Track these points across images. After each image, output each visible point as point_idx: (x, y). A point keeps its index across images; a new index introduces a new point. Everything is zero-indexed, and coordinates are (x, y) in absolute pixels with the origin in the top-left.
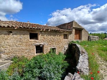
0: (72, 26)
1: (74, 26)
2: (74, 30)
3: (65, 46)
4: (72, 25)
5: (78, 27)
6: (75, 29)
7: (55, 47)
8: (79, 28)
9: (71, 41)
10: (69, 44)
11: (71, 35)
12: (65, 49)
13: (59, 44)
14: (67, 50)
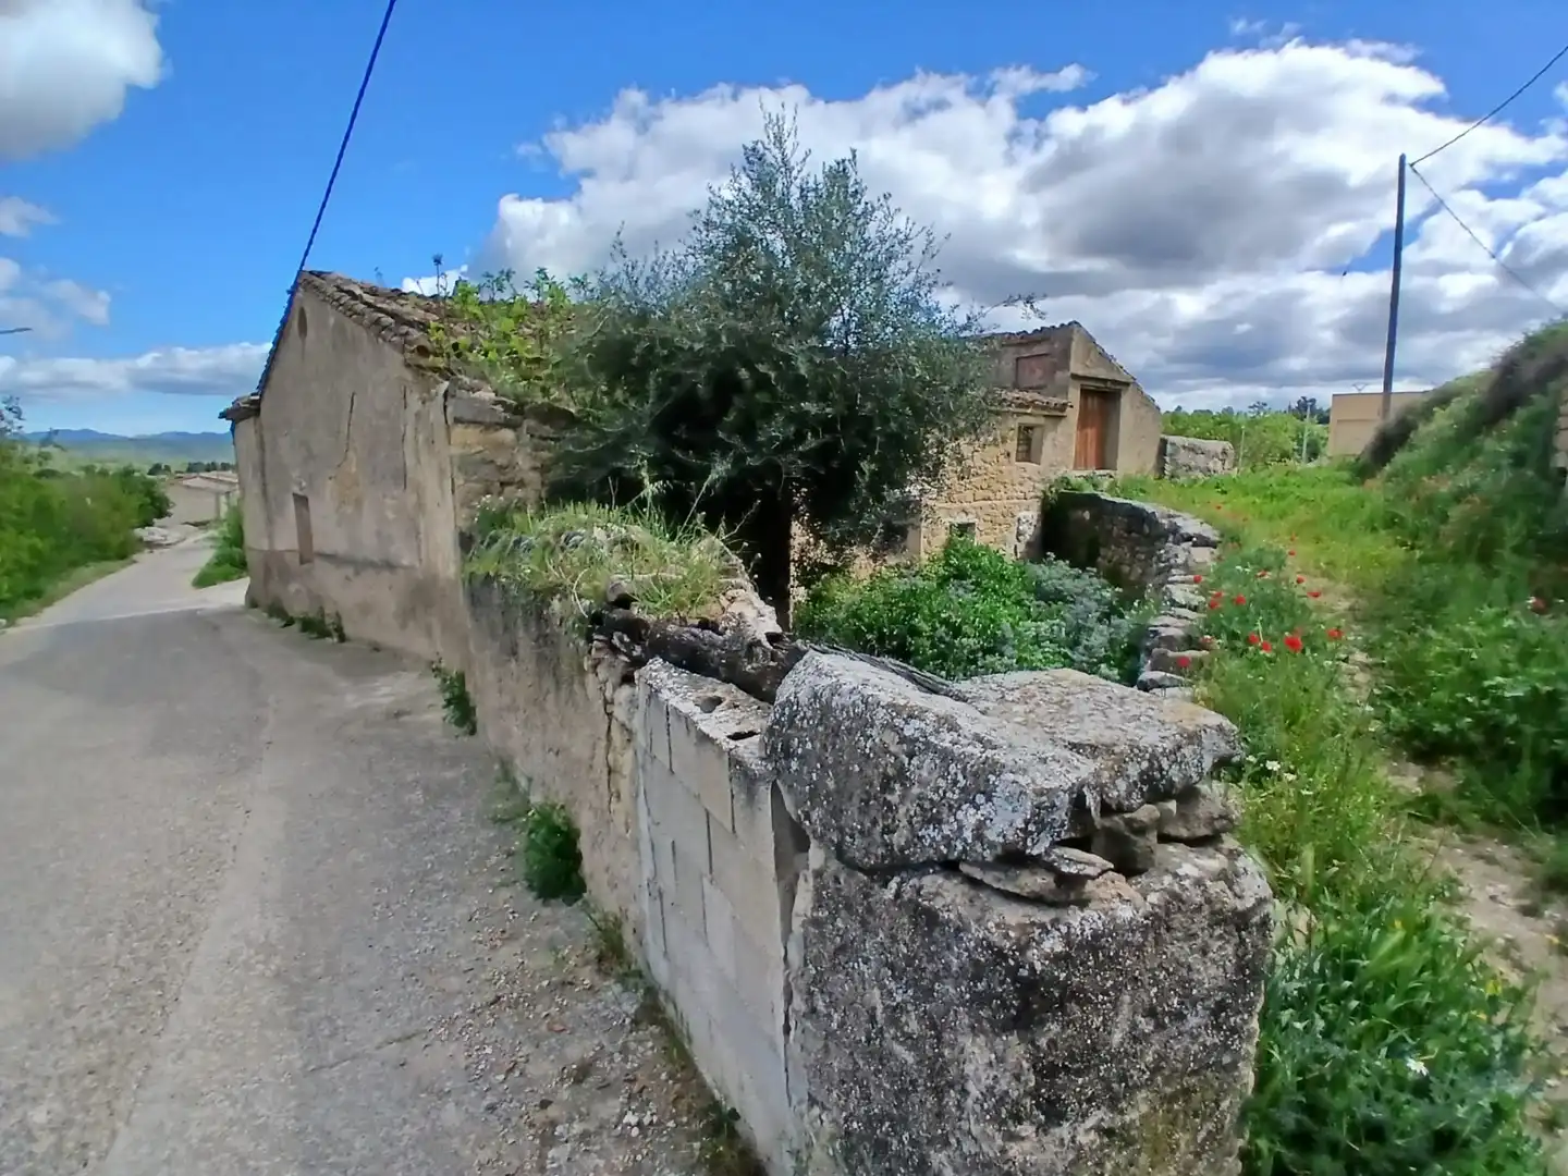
0: (1066, 367)
1: (1076, 367)
2: (1074, 396)
3: (1021, 515)
4: (1066, 354)
5: (1102, 373)
6: (1078, 384)
7: (971, 519)
8: (1104, 381)
9: (1053, 477)
10: (1045, 501)
11: (1059, 429)
12: (1019, 534)
13: (991, 495)
14: (1029, 544)
